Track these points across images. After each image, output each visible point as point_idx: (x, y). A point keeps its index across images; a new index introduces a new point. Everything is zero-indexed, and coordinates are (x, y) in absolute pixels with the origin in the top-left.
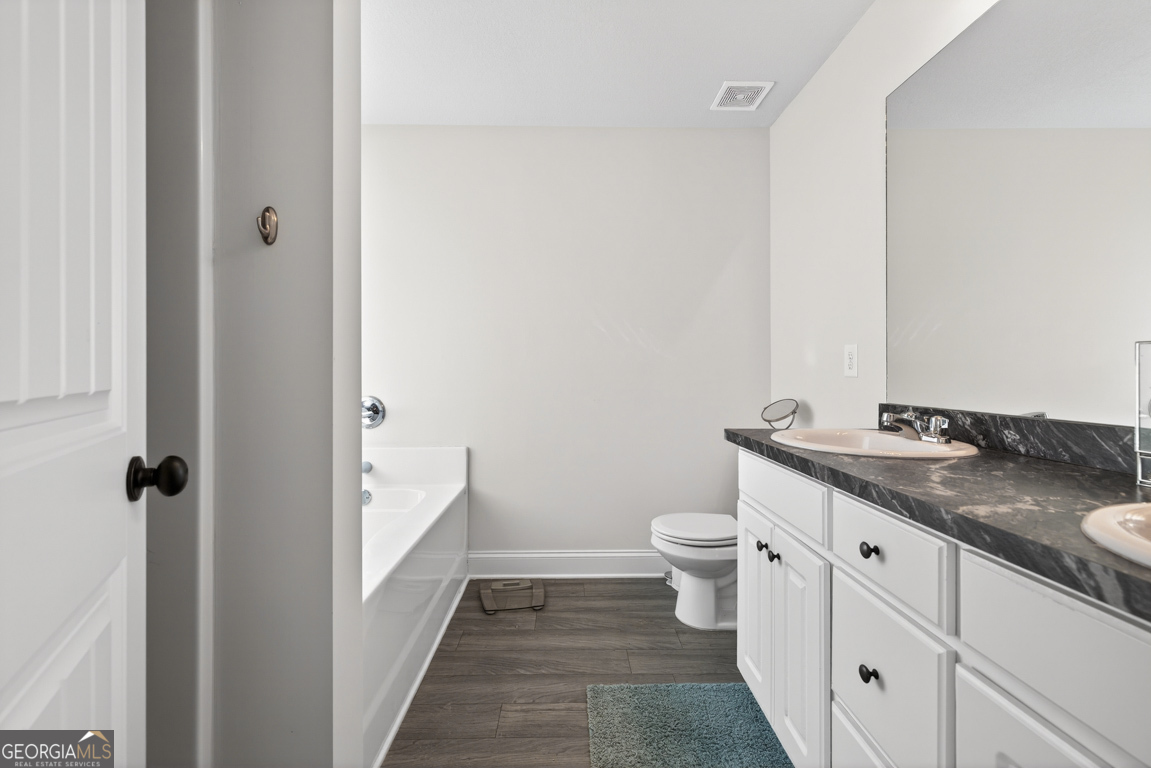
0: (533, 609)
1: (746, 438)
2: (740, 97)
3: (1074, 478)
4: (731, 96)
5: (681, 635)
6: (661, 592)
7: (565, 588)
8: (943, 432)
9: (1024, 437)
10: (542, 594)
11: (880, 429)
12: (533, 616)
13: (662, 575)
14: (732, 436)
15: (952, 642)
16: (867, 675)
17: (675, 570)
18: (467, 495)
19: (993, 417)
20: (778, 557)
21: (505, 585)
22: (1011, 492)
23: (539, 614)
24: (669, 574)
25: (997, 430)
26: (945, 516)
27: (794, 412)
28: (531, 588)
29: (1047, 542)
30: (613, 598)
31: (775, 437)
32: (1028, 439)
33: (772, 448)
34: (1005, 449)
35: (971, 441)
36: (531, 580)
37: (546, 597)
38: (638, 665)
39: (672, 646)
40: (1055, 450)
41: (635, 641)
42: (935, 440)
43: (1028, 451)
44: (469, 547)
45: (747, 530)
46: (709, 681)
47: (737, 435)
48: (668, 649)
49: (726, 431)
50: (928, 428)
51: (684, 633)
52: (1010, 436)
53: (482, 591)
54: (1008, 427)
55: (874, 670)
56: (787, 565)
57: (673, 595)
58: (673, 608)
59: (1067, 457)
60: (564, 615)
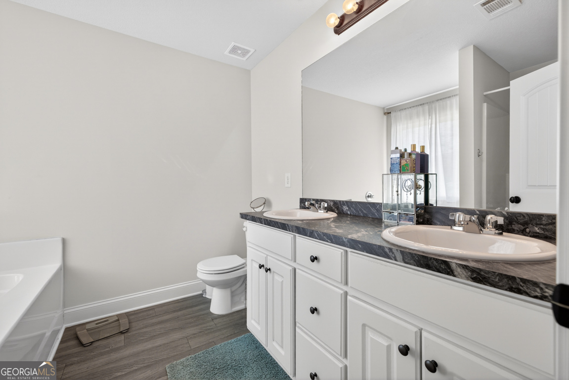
0: (122, 333)
1: (252, 216)
2: (240, 52)
3: (367, 221)
4: (234, 50)
5: (214, 321)
6: (202, 301)
7: (142, 314)
8: (325, 208)
9: (349, 208)
10: (127, 322)
11: (300, 208)
12: (122, 337)
13: (201, 292)
14: (244, 216)
15: (345, 288)
16: (314, 310)
17: (208, 288)
18: (62, 271)
19: (340, 201)
20: (269, 269)
21: (97, 324)
22: (357, 229)
23: (126, 334)
24: (204, 291)
25: (341, 205)
26: (345, 240)
27: (264, 203)
28: (118, 320)
29: (379, 244)
30: (174, 311)
31: (265, 215)
32: (351, 209)
33: (267, 220)
34: (344, 213)
35: (333, 211)
36: (117, 315)
37: (129, 323)
38: (194, 343)
39: (211, 327)
40: (358, 212)
41: (190, 331)
42: (323, 211)
43: (351, 213)
44: (64, 306)
45: (252, 260)
46: (231, 338)
47: (247, 215)
48: (209, 329)
49: (240, 213)
50: (320, 207)
51: (216, 319)
52: (345, 208)
53: (78, 333)
54: (344, 205)
55: (315, 308)
56: (274, 272)
57: (209, 301)
58: (209, 307)
59: (362, 215)
60: (145, 330)
